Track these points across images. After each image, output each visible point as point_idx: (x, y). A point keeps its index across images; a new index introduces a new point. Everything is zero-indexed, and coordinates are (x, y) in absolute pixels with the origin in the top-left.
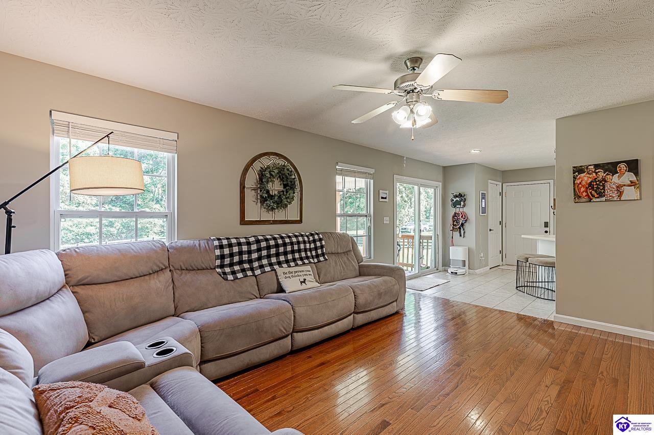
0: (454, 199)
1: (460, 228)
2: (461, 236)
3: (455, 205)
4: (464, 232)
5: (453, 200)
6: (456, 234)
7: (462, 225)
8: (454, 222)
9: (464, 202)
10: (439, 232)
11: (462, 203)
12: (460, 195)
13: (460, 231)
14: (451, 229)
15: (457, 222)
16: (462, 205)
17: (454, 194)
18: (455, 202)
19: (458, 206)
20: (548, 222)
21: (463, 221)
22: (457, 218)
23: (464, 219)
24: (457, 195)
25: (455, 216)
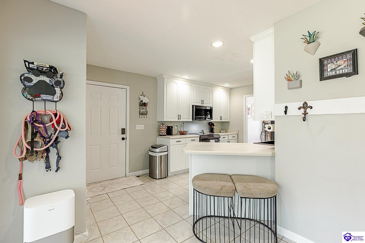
0: (33, 77)
2: (48, 167)
5: (29, 80)
6: (36, 166)
7: (57, 141)
8: (33, 135)
9: (62, 88)
11: (57, 90)
13: (47, 158)
14: (23, 154)
16: (56, 95)
17: (33, 63)
18: (35, 84)
19: (44, 97)
20: (125, 129)
21: (60, 131)
22: (41, 126)
23: (62, 128)
24: (42, 69)
25: (36, 121)
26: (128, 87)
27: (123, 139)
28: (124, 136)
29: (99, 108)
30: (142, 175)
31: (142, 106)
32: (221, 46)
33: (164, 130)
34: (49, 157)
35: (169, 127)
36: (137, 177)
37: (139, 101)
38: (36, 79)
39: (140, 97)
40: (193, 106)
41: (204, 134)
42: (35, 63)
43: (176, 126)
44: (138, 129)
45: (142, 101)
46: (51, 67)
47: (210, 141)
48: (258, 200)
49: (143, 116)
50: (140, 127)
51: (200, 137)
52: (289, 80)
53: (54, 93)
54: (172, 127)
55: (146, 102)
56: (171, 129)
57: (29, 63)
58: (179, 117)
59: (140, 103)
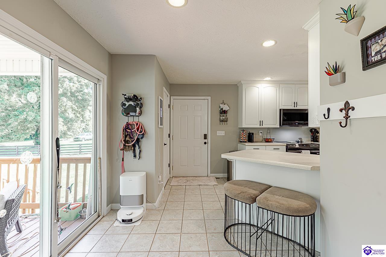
0: (126, 103)
1: (134, 146)
2: (135, 156)
3: (127, 111)
4: (140, 151)
5: (125, 105)
6: (129, 155)
7: (138, 141)
8: (126, 136)
9: (140, 108)
10: (103, 153)
11: (138, 109)
12: (135, 98)
13: (134, 150)
14: (122, 147)
15: (130, 138)
16: (137, 112)
17: (126, 95)
18: (127, 107)
19: (131, 114)
20: (206, 134)
21: (139, 135)
22: (130, 131)
23: (140, 132)
24: (130, 97)
25: (127, 128)
26: (209, 98)
27: (205, 143)
28: (206, 141)
29: (187, 117)
30: (222, 178)
31: (222, 113)
32: (274, 45)
33: (244, 137)
34: (135, 150)
35: (249, 134)
36: (216, 178)
37: (220, 109)
38: (127, 104)
39: (220, 105)
40: (280, 110)
41: (303, 143)
42: (127, 95)
43: (261, 132)
44: (219, 135)
45: (222, 109)
46: (135, 96)
47: (302, 152)
48: (293, 217)
49: (223, 123)
50: (221, 133)
51: (287, 146)
52: (329, 74)
53: (135, 112)
54: (253, 134)
55: (226, 110)
56: (252, 136)
57: (124, 95)
58: (261, 123)
59: (220, 111)
